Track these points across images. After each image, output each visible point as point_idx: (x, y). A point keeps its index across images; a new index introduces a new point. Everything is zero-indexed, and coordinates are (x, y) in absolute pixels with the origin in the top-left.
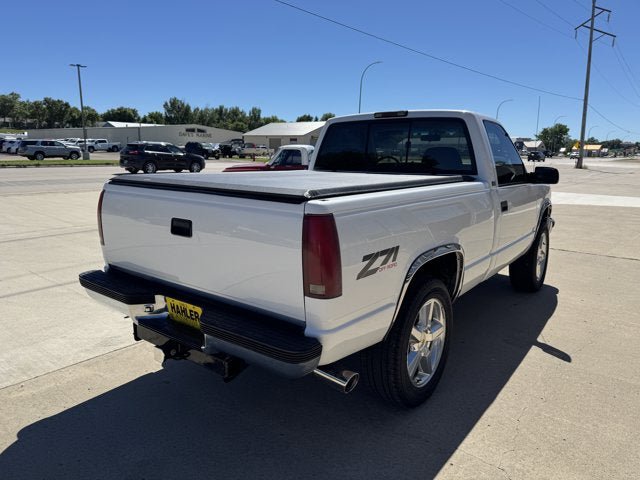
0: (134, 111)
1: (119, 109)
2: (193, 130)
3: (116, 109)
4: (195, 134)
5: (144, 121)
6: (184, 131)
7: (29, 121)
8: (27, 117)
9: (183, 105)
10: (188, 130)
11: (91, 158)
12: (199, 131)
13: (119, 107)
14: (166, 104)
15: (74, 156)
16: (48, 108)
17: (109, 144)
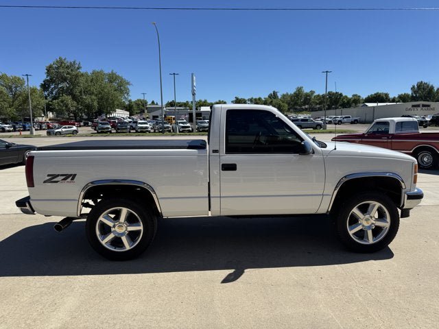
0: (387, 95)
1: (375, 94)
2: (418, 106)
3: (373, 94)
4: (419, 109)
5: (393, 100)
6: (410, 107)
7: (318, 106)
8: (317, 104)
9: (428, 86)
10: (413, 106)
11: (327, 129)
12: (424, 106)
13: (376, 92)
14: (414, 87)
15: (318, 127)
16: (330, 97)
17: (352, 119)
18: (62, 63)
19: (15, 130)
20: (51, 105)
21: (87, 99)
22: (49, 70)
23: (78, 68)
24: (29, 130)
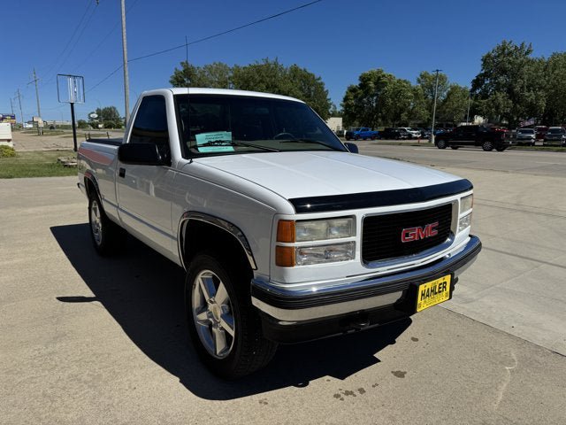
18: (504, 50)
19: (422, 138)
20: (478, 106)
21: (530, 96)
22: (485, 61)
23: (527, 53)
24: (427, 138)
